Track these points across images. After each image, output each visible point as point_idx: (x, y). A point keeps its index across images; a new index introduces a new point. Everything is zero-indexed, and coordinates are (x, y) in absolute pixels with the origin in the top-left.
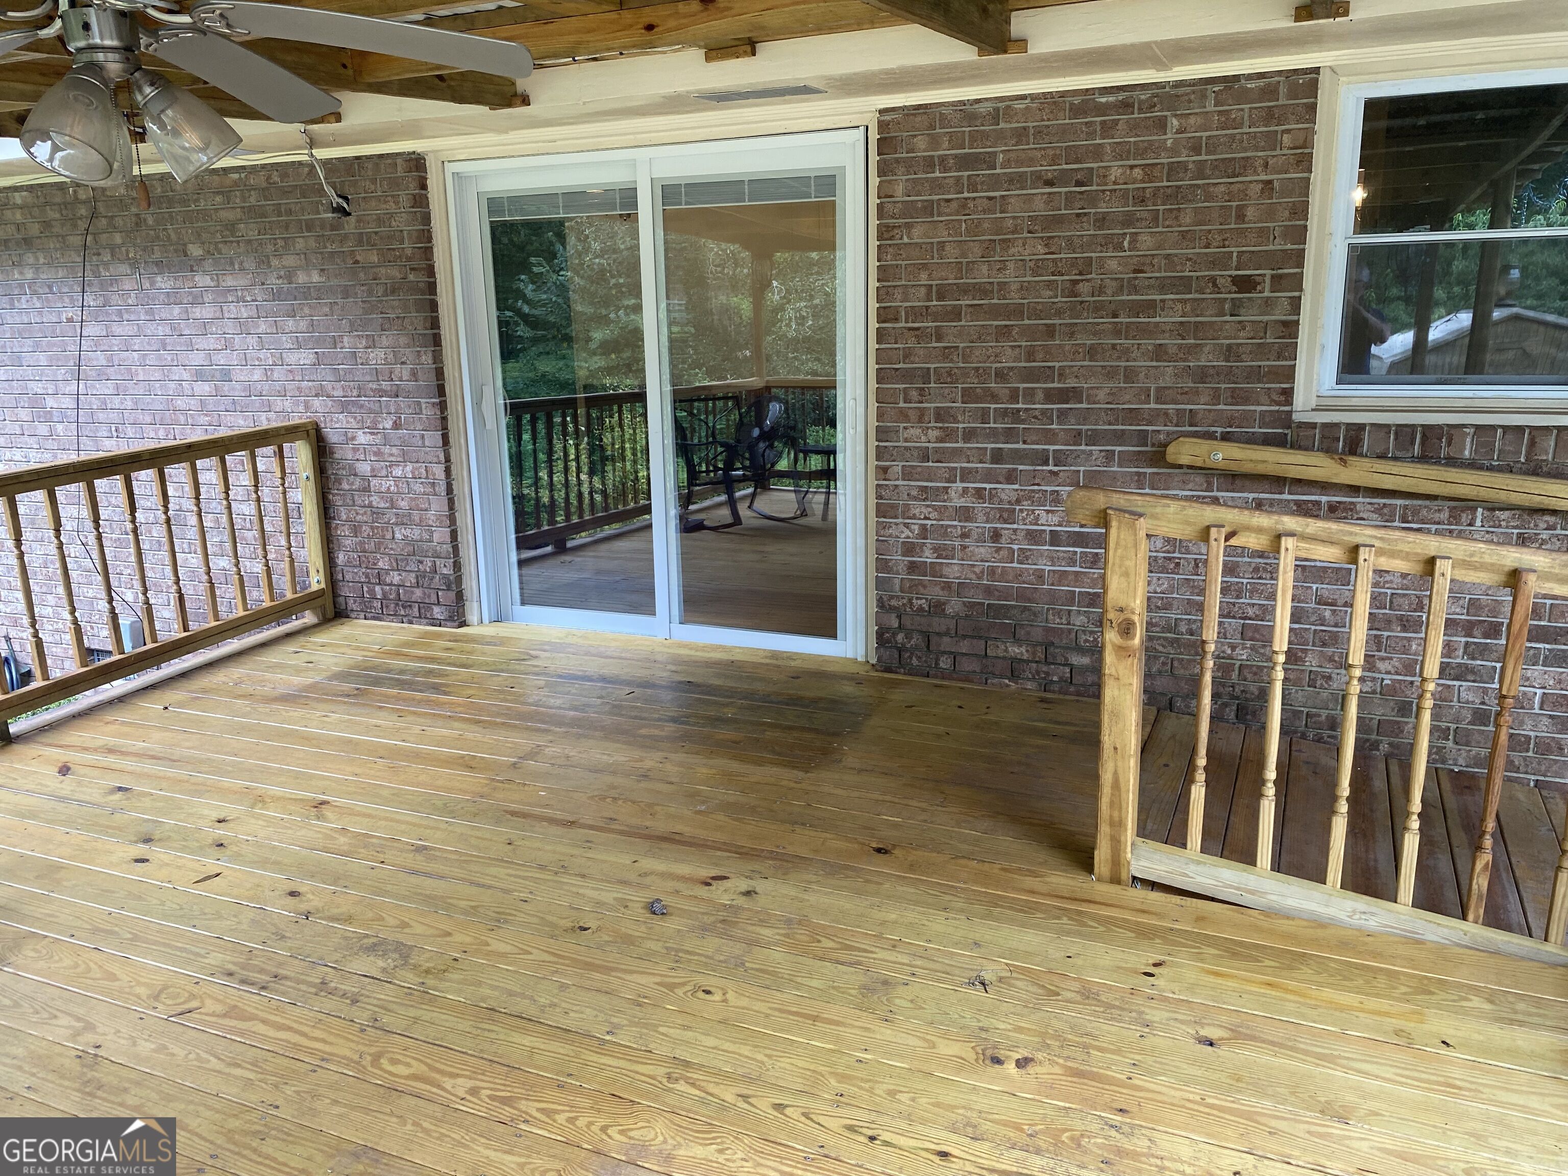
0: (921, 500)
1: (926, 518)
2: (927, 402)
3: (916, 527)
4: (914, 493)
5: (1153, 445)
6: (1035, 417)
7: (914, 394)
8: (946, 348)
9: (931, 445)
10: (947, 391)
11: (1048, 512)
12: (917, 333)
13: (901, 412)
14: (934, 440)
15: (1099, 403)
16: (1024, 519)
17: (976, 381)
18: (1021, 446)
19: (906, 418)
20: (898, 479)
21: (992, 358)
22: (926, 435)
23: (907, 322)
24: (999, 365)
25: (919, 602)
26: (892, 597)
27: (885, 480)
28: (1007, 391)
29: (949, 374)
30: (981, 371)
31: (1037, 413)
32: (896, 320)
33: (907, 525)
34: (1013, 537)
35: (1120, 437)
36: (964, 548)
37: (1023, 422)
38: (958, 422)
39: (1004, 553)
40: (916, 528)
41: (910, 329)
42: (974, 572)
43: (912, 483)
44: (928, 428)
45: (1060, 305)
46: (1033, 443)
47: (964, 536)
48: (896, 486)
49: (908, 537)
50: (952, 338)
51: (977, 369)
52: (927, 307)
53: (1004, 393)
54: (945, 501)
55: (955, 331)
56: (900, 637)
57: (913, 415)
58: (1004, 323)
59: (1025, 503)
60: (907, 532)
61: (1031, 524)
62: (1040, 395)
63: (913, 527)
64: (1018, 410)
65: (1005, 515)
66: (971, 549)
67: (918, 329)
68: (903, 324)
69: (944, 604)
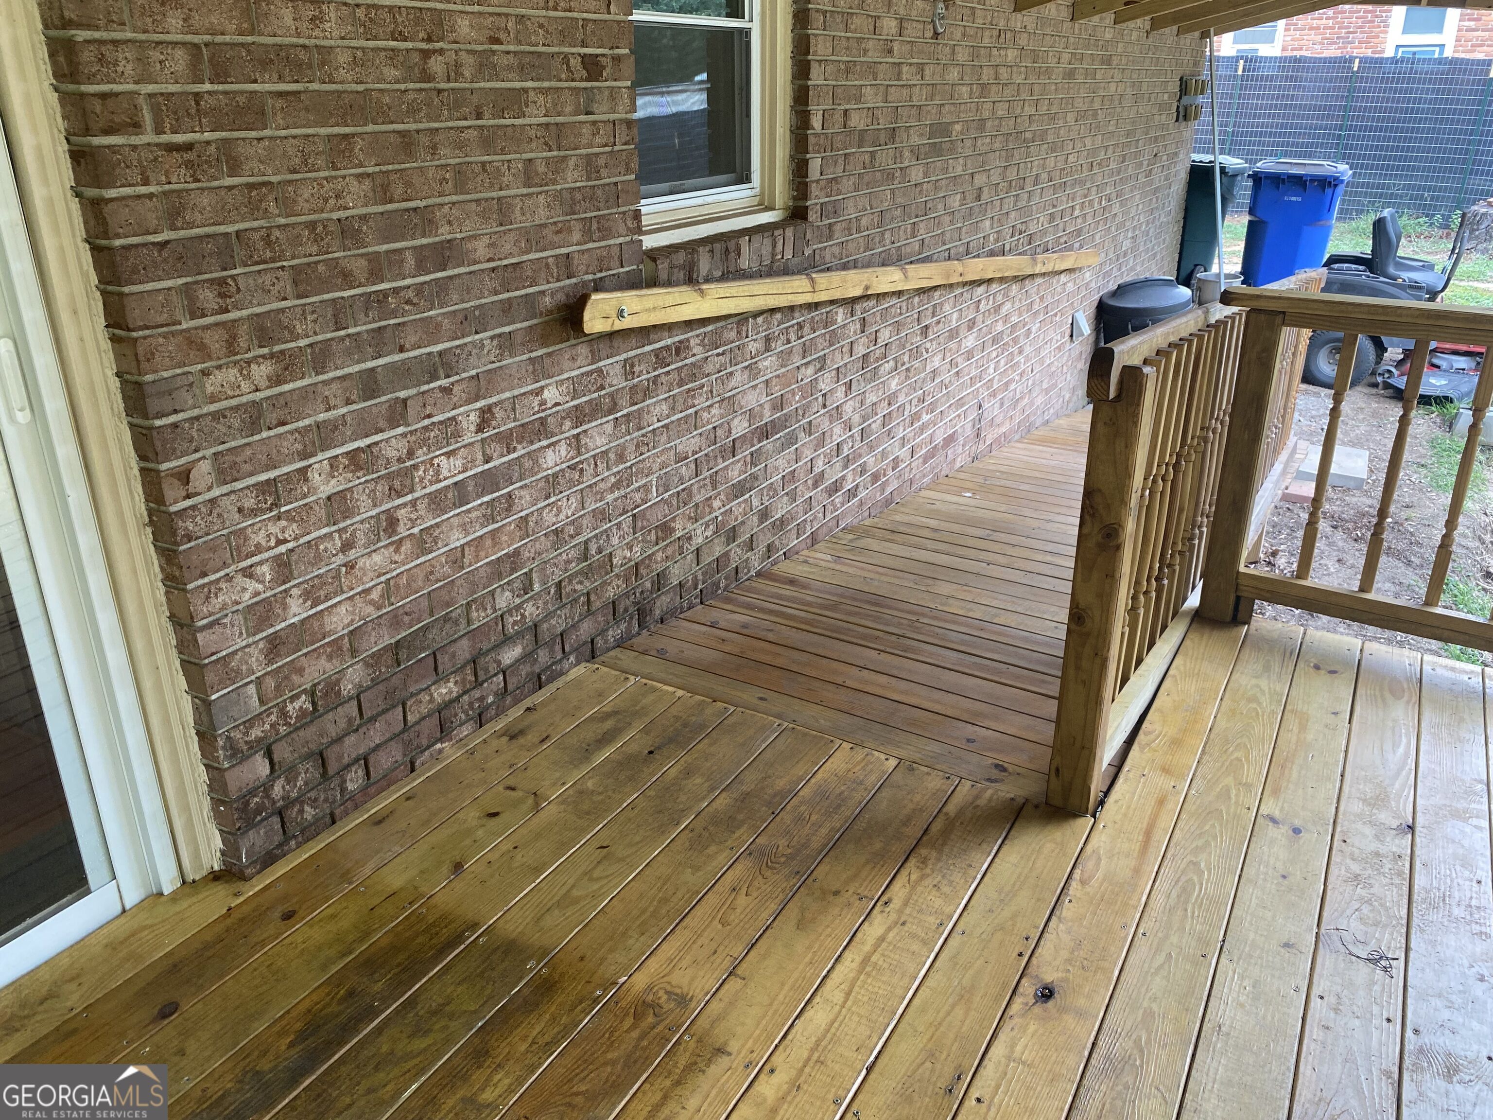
0: (263, 511)
1: (280, 542)
2: (237, 307)
3: (265, 568)
4: (249, 503)
5: (541, 314)
6: (409, 302)
7: (208, 297)
8: (251, 186)
9: (259, 395)
10: (268, 279)
11: (448, 455)
12: (187, 156)
13: (190, 342)
14: (263, 383)
15: (479, 262)
16: (422, 480)
17: (314, 249)
18: (397, 357)
19: (203, 351)
20: (210, 489)
21: (332, 202)
22: (248, 377)
23: (159, 131)
24: (342, 214)
25: (297, 704)
26: (249, 724)
27: (188, 497)
28: (363, 262)
29: (268, 241)
30: (320, 229)
31: (411, 294)
32: (136, 126)
33: (248, 573)
34: (413, 516)
35: (507, 310)
36: (350, 566)
37: (394, 314)
38: (297, 338)
39: (406, 547)
40: (265, 570)
41: (172, 148)
42: (372, 602)
43: (238, 485)
44: (249, 363)
45: (411, 96)
46: (413, 348)
47: (347, 546)
48: (213, 501)
49: (257, 594)
50: (254, 164)
51: (312, 226)
52: (197, 96)
53: (359, 267)
54: (305, 496)
55: (260, 149)
56: (278, 790)
57: (215, 341)
58: (337, 130)
59: (420, 452)
60: (253, 586)
61: (431, 483)
62: (410, 261)
63: (258, 570)
64: (385, 294)
65: (397, 484)
66: (360, 564)
67: (189, 147)
68: (148, 137)
69: (338, 681)
